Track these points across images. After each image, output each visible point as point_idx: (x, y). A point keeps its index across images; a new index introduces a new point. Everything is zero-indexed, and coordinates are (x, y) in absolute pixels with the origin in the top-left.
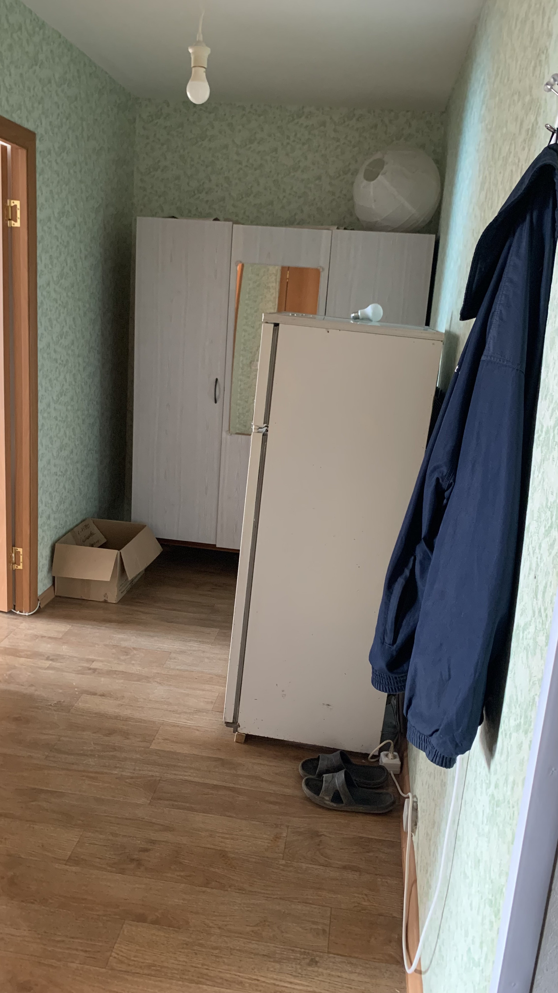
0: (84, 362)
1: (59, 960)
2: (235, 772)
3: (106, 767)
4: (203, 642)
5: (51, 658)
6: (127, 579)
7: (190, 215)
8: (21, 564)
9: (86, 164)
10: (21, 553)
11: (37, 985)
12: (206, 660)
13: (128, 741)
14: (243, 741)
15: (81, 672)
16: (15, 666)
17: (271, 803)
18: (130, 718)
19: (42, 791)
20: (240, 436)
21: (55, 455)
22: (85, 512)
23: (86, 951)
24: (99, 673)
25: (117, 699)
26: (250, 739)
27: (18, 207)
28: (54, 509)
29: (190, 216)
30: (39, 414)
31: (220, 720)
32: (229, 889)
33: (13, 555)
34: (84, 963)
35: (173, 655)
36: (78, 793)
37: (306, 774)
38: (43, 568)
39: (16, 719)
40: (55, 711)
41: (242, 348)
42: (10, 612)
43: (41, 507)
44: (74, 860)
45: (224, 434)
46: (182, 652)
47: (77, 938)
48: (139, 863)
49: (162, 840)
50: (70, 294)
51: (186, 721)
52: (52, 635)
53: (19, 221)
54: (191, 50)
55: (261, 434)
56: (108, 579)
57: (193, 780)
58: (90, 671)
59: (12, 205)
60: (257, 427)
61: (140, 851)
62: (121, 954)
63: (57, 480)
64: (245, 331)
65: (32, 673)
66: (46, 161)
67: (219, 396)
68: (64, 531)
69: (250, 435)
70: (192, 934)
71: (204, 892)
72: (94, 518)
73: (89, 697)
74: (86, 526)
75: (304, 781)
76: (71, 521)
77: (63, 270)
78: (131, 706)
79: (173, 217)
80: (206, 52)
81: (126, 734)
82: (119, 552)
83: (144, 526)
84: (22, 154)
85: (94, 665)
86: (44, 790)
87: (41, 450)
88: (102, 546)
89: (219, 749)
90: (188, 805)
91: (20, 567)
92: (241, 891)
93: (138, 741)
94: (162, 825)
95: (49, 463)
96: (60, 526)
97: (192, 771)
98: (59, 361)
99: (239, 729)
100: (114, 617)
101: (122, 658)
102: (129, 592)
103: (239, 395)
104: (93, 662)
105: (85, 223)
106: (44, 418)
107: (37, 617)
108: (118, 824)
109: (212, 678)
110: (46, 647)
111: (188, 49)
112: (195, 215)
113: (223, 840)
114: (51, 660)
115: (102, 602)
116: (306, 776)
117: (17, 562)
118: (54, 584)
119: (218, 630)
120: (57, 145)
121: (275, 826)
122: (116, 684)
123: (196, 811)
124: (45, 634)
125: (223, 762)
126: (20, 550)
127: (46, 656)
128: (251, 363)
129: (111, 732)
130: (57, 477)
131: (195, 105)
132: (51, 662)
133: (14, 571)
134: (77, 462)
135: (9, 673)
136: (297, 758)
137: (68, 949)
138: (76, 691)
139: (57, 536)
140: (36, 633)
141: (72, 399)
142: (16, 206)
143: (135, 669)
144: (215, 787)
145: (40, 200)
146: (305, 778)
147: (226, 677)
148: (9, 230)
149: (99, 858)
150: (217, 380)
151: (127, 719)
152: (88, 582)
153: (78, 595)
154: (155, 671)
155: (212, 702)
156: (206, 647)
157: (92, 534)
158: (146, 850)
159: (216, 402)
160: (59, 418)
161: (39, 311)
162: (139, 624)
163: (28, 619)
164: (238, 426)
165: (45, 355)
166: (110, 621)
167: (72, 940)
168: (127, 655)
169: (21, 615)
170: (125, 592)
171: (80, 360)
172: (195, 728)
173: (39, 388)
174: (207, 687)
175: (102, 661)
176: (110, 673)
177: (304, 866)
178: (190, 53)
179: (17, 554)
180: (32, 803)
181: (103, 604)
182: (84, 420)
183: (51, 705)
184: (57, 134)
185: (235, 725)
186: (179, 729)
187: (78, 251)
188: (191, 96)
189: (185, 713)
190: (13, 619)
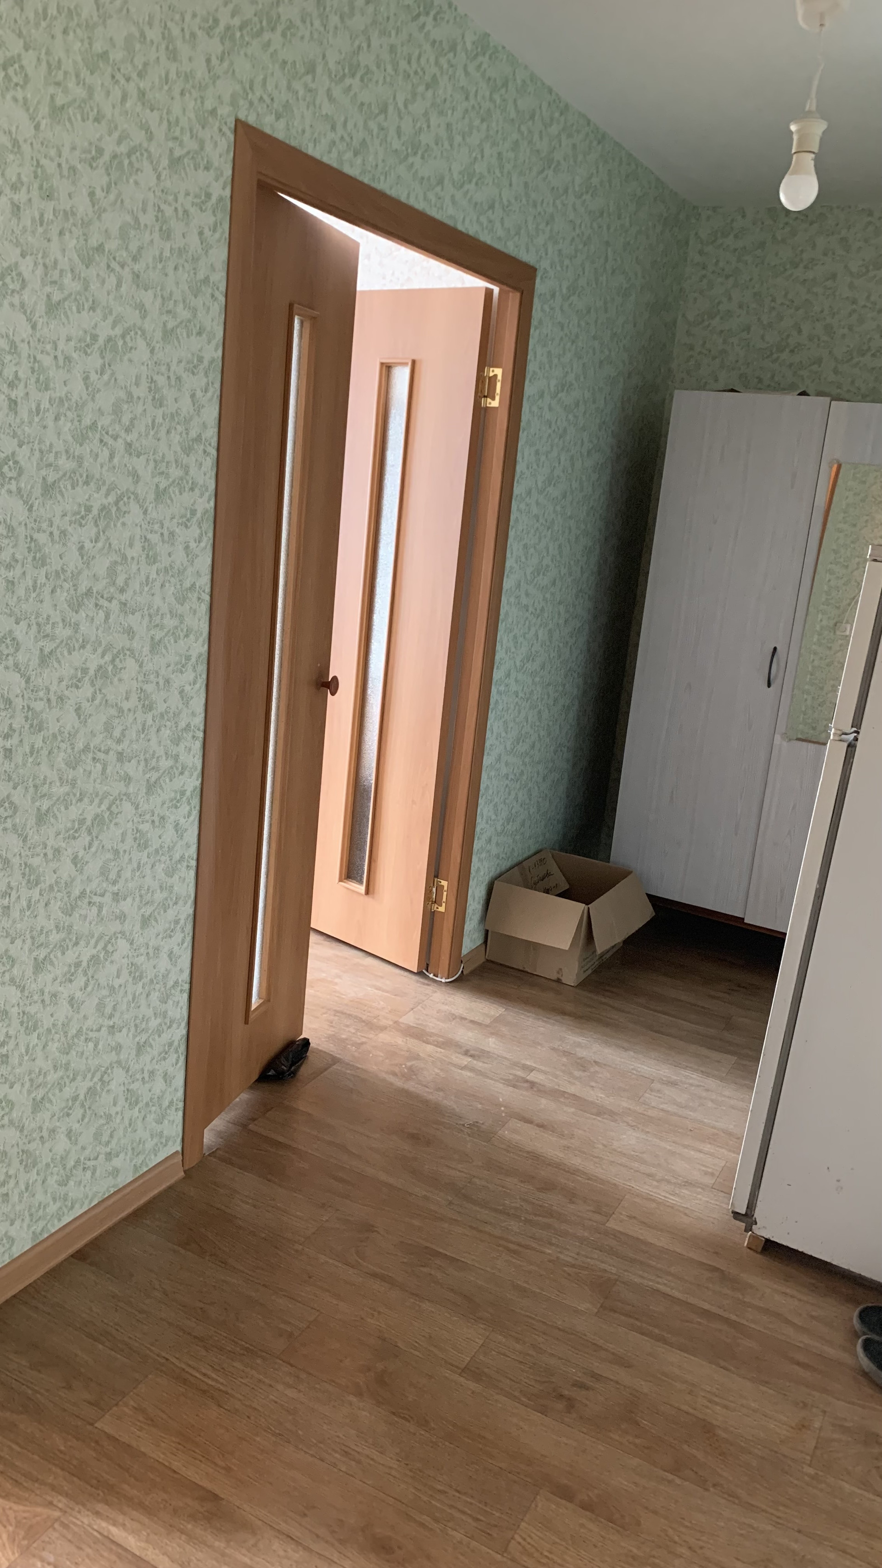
0: (567, 611)
1: (437, 1521)
2: (741, 1297)
3: (535, 1239)
4: (707, 1075)
5: (472, 1052)
6: (595, 951)
7: (761, 386)
8: (444, 904)
9: (606, 311)
10: (446, 888)
11: (400, 1548)
12: (710, 1104)
13: (572, 1206)
14: (760, 1249)
15: (513, 1083)
16: (418, 1055)
17: (798, 1364)
18: (578, 1170)
19: (438, 1254)
20: (804, 744)
21: (508, 749)
22: (540, 839)
23: (477, 1520)
24: (539, 1091)
25: (562, 1135)
26: (770, 1248)
27: (500, 377)
28: (499, 828)
29: (760, 389)
30: (493, 687)
31: (725, 1206)
32: (711, 1489)
33: (434, 890)
34: (472, 1538)
35: (656, 1086)
36: (489, 1269)
37: (865, 1330)
38: (473, 914)
39: (414, 1137)
40: (469, 1135)
41: (823, 599)
42: (420, 973)
43: (481, 824)
44: (473, 1372)
45: (778, 738)
46: (674, 1084)
47: (465, 1494)
48: (571, 1404)
49: (612, 1377)
50: (558, 508)
51: (667, 1195)
52: (476, 1019)
53: (497, 398)
54: (793, 128)
55: (846, 745)
56: (565, 945)
57: (670, 1293)
58: (526, 1085)
59: (491, 374)
60: (839, 732)
61: (574, 1385)
62: (529, 1540)
63: (507, 786)
64: (831, 572)
65: (441, 1070)
66: (546, 308)
67: (776, 676)
68: (509, 864)
69: (825, 744)
70: (643, 1543)
71: (669, 1482)
72: (554, 849)
73: (520, 1124)
74: (541, 860)
75: (860, 1341)
76: (521, 849)
77: (552, 471)
78: (584, 1153)
79: (732, 390)
80: (819, 128)
81: (571, 1196)
82: (586, 907)
83: (630, 873)
84: (514, 299)
85: (532, 1077)
86: (440, 1253)
87: (490, 740)
88: (562, 895)
89: (716, 1253)
90: (657, 1331)
91: (442, 909)
92: (731, 1499)
93: (588, 1211)
94: (613, 1354)
95: (499, 759)
96: (504, 856)
97: (670, 1278)
98: (531, 609)
99: (754, 1227)
100: (569, 1007)
101: (577, 1073)
102: (595, 972)
103: (809, 676)
104: (532, 1071)
105: (594, 402)
106: (499, 693)
107: (459, 988)
108: (544, 1334)
109: (717, 1134)
110: (466, 1036)
111: (788, 128)
112: (769, 386)
113: (710, 1405)
114: (471, 1056)
115: (554, 981)
116: (864, 1334)
117: (438, 902)
118: (486, 942)
119: (734, 1059)
120: (565, 285)
121: (801, 1405)
122: (563, 1113)
123: (671, 1345)
124: (465, 1015)
125: (724, 1277)
126: (444, 883)
127: (464, 1049)
128: (835, 625)
129: (548, 1186)
130: (507, 782)
131: (788, 212)
132: (470, 1059)
133: (433, 913)
134: (539, 763)
135: (409, 1064)
136: (852, 1300)
137: (451, 1507)
138: (503, 1111)
139: (498, 871)
140: (453, 1011)
141: (543, 667)
142: (496, 376)
143: (595, 1095)
144: (706, 1313)
145: (532, 367)
146: (864, 1337)
147: (740, 1139)
148: (483, 412)
149: (511, 1379)
150: (775, 649)
151: (574, 1172)
152: (535, 947)
153: (518, 962)
154: (625, 1104)
155: (712, 1174)
156: (711, 1083)
157: (548, 874)
158: (582, 1386)
159: (769, 685)
160: (521, 695)
161: (512, 533)
162: (607, 1025)
163: (443, 988)
164: (801, 727)
165: (512, 600)
166: (563, 1013)
167: (457, 1494)
168: (584, 1071)
169: (436, 981)
170: (590, 971)
171: (562, 608)
172: (682, 1209)
173: (498, 647)
174: (707, 1147)
175: (545, 1073)
176: (556, 1094)
177: (847, 1487)
178: (791, 133)
179: (440, 888)
180: (422, 1269)
181: (554, 985)
182: (555, 700)
183: (463, 1125)
184: (567, 267)
185: (749, 1220)
186: (654, 1205)
187: (579, 442)
188: (787, 198)
189: (669, 1182)
190: (424, 984)
